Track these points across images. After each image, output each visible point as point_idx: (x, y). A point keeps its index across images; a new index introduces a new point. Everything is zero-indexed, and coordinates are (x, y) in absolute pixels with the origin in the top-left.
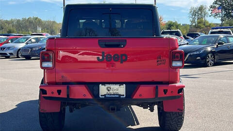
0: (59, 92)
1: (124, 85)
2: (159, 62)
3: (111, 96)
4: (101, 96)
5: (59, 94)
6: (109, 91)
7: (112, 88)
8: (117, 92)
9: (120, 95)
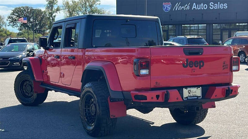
0: (158, 97)
1: (201, 87)
2: (224, 67)
3: (192, 98)
4: (185, 98)
5: (158, 99)
6: (189, 93)
7: (192, 91)
8: (195, 94)
9: (198, 97)
